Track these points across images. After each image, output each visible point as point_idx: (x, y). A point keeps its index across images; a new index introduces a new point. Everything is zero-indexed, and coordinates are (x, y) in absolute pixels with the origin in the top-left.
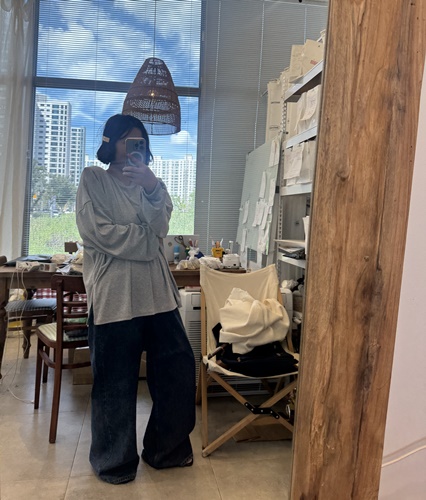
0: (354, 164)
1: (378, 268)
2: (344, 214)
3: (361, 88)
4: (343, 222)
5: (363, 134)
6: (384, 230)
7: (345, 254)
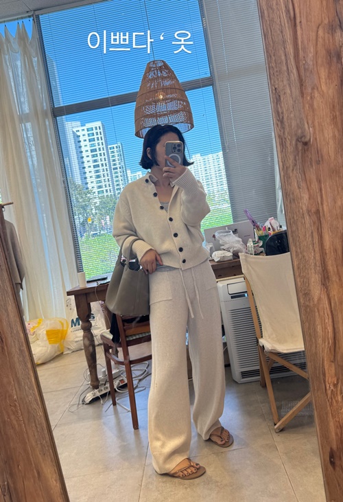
0: (314, 127)
2: (314, 177)
3: (304, 49)
4: (315, 186)
5: (316, 94)
7: (324, 215)
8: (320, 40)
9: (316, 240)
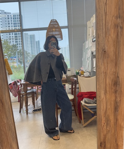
0: (108, 47)
1: (118, 77)
3: (108, 23)
4: (106, 64)
5: (110, 37)
6: (119, 66)
7: (107, 74)
8: (113, 21)
9: (104, 81)
